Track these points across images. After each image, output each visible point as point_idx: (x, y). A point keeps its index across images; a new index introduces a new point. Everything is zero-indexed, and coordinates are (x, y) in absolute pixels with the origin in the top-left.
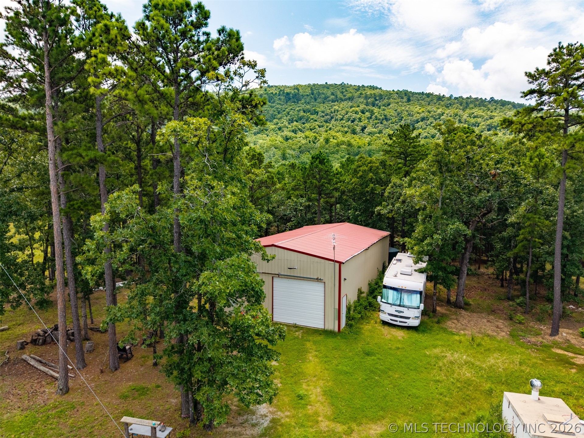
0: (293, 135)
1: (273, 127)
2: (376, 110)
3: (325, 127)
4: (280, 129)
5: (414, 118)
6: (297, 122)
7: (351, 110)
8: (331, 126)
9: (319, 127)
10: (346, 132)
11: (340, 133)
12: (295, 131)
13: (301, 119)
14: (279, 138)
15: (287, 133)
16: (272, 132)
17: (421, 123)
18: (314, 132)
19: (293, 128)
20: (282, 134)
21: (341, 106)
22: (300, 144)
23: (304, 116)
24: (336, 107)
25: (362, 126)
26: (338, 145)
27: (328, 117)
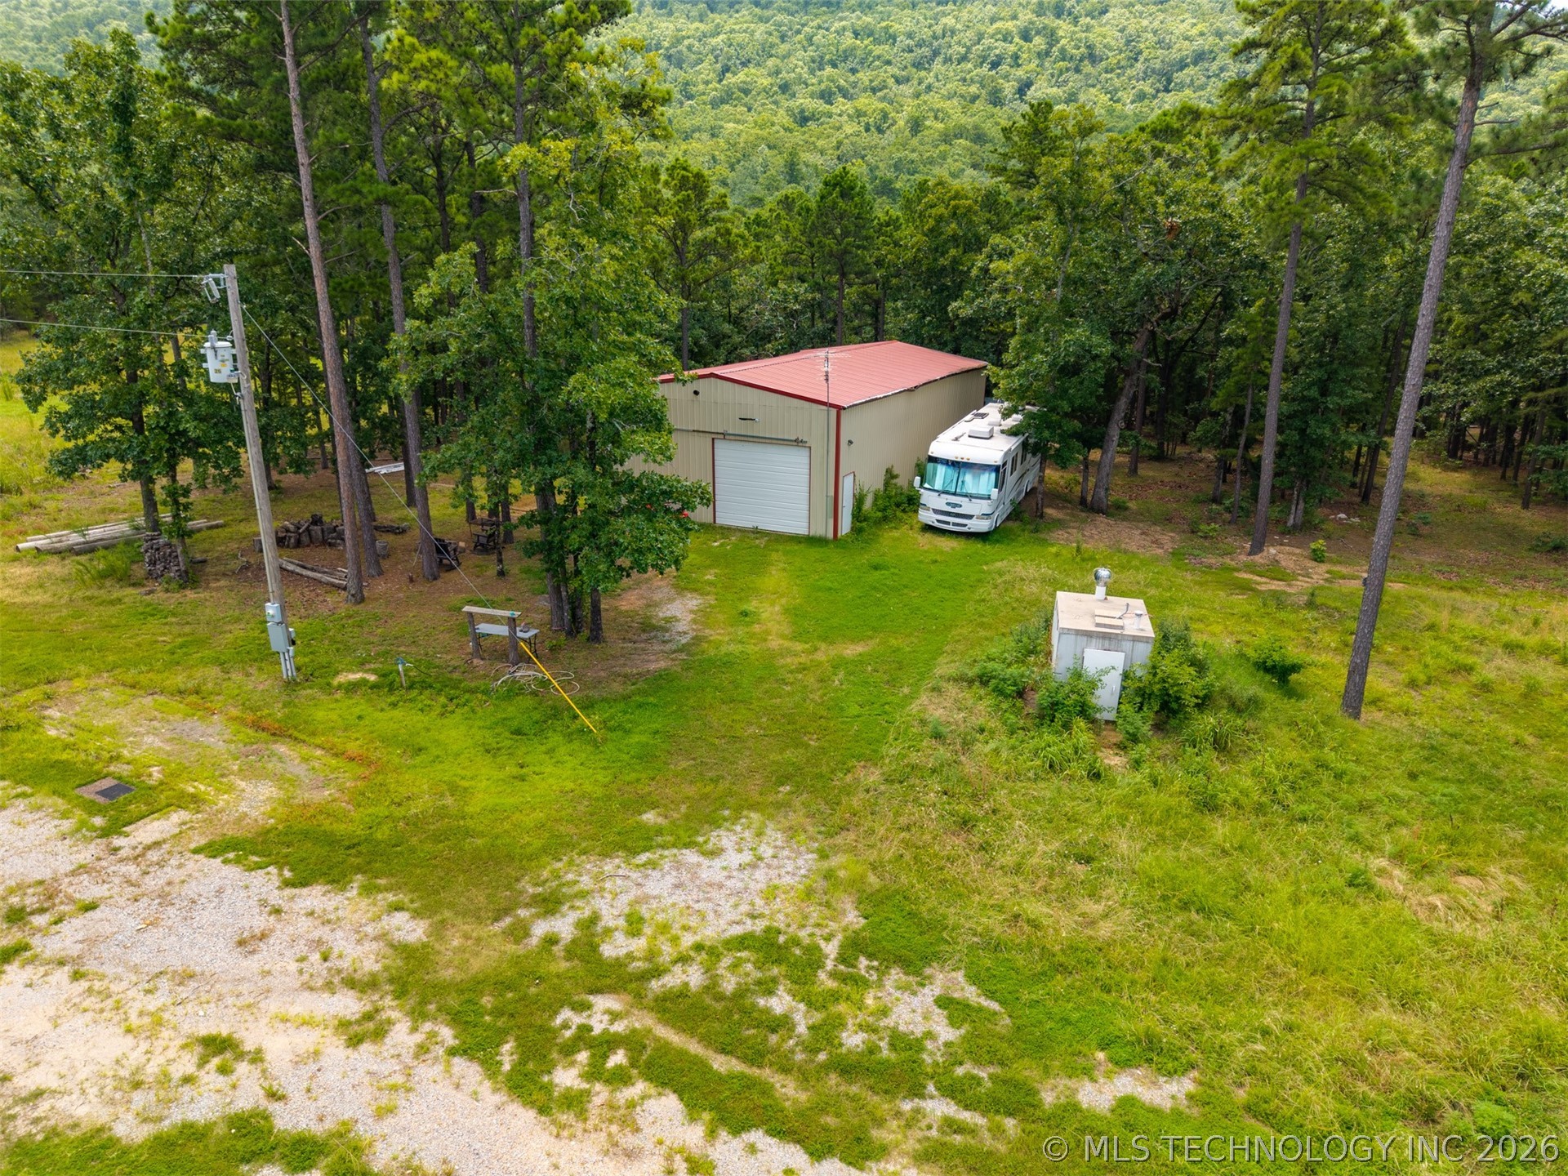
0: (820, 105)
1: (766, 82)
2: (1064, 27)
3: (915, 82)
4: (785, 88)
5: (1175, 55)
6: (834, 66)
7: (991, 30)
8: (930, 79)
9: (898, 81)
10: (974, 99)
11: (955, 101)
12: (827, 96)
13: (845, 60)
14: (782, 117)
15: (805, 101)
16: (761, 99)
17: (1190, 71)
18: (883, 99)
19: (823, 86)
20: (791, 103)
21: (964, 15)
22: (840, 135)
23: (854, 48)
24: (949, 21)
25: (1019, 80)
26: (947, 138)
27: (925, 51)
